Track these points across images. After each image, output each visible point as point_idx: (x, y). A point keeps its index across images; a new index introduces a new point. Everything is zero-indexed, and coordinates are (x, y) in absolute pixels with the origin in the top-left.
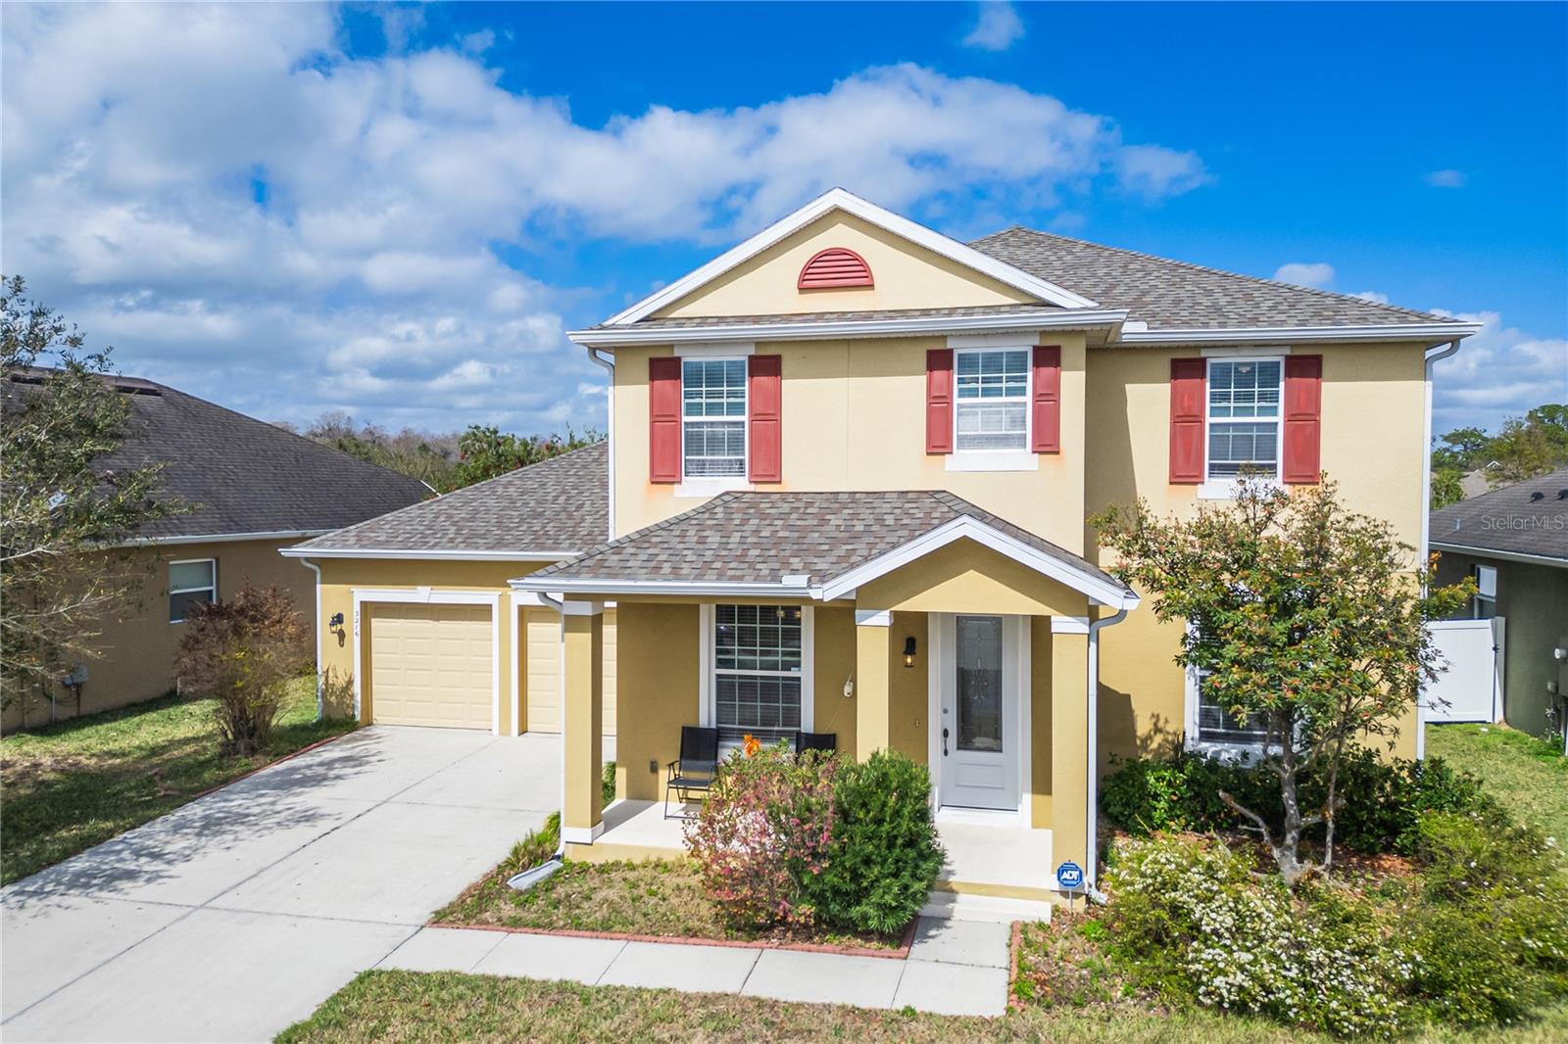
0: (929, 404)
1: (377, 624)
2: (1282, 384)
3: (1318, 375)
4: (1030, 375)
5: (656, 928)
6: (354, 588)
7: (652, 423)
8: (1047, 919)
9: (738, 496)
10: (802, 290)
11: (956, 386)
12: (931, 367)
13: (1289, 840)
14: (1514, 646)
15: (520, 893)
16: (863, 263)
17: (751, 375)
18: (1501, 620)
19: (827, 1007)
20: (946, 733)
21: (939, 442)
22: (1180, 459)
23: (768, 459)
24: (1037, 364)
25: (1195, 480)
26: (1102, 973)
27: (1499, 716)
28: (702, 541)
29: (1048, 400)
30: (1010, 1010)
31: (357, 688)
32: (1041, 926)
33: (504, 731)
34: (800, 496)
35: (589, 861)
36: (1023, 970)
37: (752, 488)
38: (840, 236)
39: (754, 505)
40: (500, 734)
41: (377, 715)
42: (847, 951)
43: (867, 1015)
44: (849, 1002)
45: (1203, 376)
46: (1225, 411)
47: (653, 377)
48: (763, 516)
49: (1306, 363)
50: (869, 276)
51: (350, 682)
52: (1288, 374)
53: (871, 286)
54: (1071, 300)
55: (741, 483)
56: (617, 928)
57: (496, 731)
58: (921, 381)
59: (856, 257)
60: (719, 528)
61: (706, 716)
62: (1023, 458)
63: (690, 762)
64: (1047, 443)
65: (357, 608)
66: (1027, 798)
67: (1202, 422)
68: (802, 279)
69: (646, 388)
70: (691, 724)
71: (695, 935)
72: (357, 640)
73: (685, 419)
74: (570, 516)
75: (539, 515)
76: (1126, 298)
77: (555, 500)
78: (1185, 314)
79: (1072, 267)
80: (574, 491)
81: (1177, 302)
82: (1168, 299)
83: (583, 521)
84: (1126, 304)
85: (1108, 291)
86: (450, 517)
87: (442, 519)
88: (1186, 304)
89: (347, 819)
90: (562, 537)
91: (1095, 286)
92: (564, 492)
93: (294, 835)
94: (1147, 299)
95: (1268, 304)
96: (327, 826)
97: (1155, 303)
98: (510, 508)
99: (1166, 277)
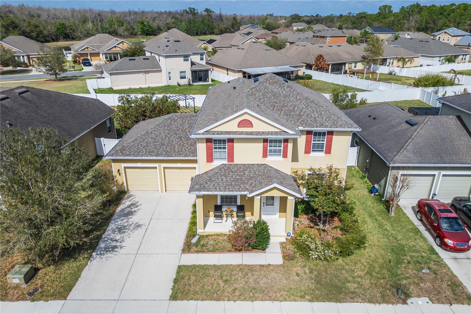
0: (263, 149)
1: (127, 170)
2: (326, 136)
3: (333, 135)
4: (282, 144)
5: (222, 250)
6: (121, 164)
7: (207, 151)
8: (285, 241)
9: (225, 165)
10: (238, 127)
11: (268, 145)
12: (264, 142)
13: (321, 222)
14: (360, 153)
15: (195, 244)
16: (251, 122)
17: (228, 142)
18: (359, 147)
19: (257, 265)
20: (264, 203)
21: (265, 155)
22: (307, 149)
23: (231, 157)
24: (284, 142)
25: (309, 153)
26: (295, 252)
27: (356, 165)
28: (222, 180)
29: (286, 149)
30: (284, 262)
31: (125, 184)
32: (285, 243)
33: (162, 191)
34: (239, 165)
35: (204, 235)
36: (283, 253)
37: (228, 163)
38: (246, 117)
39: (229, 168)
40: (161, 192)
41: (130, 189)
42: (256, 252)
43: (263, 266)
44: (260, 264)
45: (312, 135)
46: (315, 140)
47: (207, 142)
48: (232, 172)
49: (331, 133)
50: (252, 125)
51: (123, 183)
52: (327, 135)
53: (253, 127)
54: (291, 132)
55: (225, 162)
56: (216, 251)
57: (160, 191)
58: (262, 144)
59: (249, 121)
60: (224, 175)
61: (219, 203)
62: (280, 158)
63: (216, 211)
64: (285, 156)
65: (123, 168)
66: (278, 213)
67: (311, 143)
68: (238, 125)
69: (205, 144)
70: (216, 204)
71: (230, 251)
72: (124, 175)
73: (214, 150)
74: (171, 144)
75: (163, 144)
76: (298, 113)
77: (165, 139)
78: (309, 121)
79: (285, 96)
80: (169, 136)
81: (308, 115)
82: (306, 114)
83: (175, 146)
84: (298, 115)
85: (294, 109)
86: (141, 145)
87: (140, 146)
88: (309, 116)
89: (147, 225)
90: (172, 152)
91: (291, 106)
92: (166, 136)
93: (140, 232)
94: (302, 113)
95: (325, 118)
96: (144, 228)
97: (303, 115)
98: (156, 142)
99: (305, 103)
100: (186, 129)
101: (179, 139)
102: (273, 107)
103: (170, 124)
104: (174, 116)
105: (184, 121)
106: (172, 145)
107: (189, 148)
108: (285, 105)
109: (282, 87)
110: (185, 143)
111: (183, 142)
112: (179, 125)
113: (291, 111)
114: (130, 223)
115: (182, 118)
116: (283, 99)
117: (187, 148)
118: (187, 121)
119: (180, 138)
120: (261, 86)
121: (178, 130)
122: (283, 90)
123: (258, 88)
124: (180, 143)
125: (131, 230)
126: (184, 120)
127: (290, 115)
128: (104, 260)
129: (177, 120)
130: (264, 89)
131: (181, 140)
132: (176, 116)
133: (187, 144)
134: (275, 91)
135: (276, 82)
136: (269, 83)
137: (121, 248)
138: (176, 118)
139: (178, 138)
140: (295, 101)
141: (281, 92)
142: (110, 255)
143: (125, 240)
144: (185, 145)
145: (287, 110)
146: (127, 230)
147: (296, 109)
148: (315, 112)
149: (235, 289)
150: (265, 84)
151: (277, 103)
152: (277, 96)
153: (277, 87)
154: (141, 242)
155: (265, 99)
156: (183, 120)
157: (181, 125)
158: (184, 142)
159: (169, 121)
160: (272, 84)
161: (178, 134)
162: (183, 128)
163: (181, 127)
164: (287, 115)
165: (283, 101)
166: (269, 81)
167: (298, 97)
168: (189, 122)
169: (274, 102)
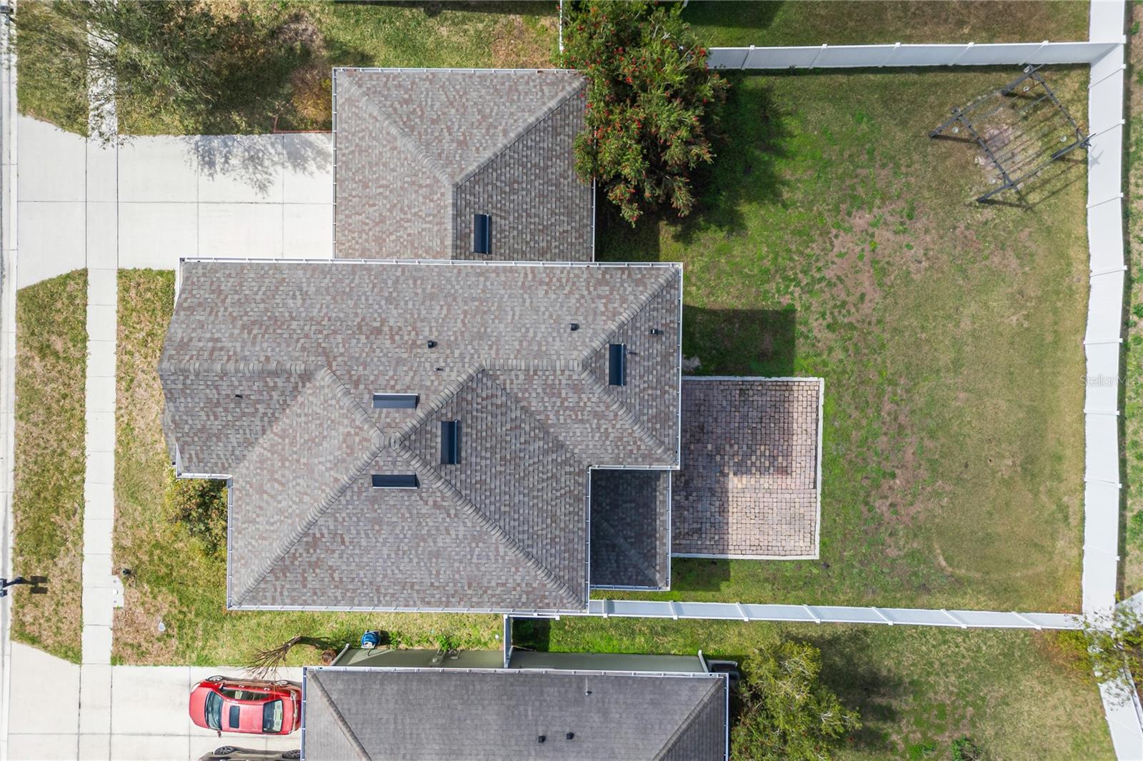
74: (367, 203)
75: (366, 186)
76: (267, 487)
77: (380, 187)
78: (248, 508)
79: (310, 469)
80: (388, 193)
81: (261, 508)
82: (264, 505)
83: (360, 214)
84: (261, 486)
85: (276, 480)
86: (363, 138)
87: (361, 135)
88: (258, 511)
89: (266, 201)
90: (347, 212)
91: (283, 476)
92: (387, 187)
93: (250, 193)
94: (265, 496)
95: (254, 542)
96: (259, 198)
97: (261, 499)
98: (371, 167)
99: (290, 510)
100: (406, 229)
101: (377, 220)
102: (280, 433)
103: (421, 186)
104: (443, 190)
105: (427, 219)
106: (364, 205)
107: (357, 247)
108: (287, 464)
109: (336, 465)
110: (367, 234)
111: (370, 230)
112: (417, 210)
113: (272, 472)
114: (271, 170)
115: (435, 212)
116: (303, 460)
117: (357, 243)
118: (428, 226)
119: (383, 220)
120: (341, 411)
121: (402, 210)
122: (328, 465)
123: (333, 402)
124: (367, 224)
125: (252, 176)
126: (431, 218)
127: (262, 469)
128: (186, 157)
129: (431, 201)
130: (329, 418)
131: (377, 224)
132: (443, 194)
133: (367, 241)
134: (325, 444)
135: (352, 452)
136: (349, 434)
137: (211, 175)
138: (435, 198)
139: (381, 215)
140: (298, 488)
141: (321, 459)
142: (195, 164)
143: (228, 174)
144: (364, 236)
145: (272, 465)
146: (251, 170)
147: (276, 485)
148: (268, 527)
149: (132, 354)
150: (346, 421)
151: (291, 444)
152: (310, 449)
153: (337, 453)
154: (224, 202)
155: (303, 419)
156: (429, 215)
157: (415, 214)
158: (371, 233)
159: (428, 181)
160: (344, 441)
161: (391, 213)
162: (409, 221)
163: (409, 216)
164: (261, 462)
165: (298, 461)
166: (356, 434)
167: (306, 499)
168: (424, 233)
169: (295, 437)
